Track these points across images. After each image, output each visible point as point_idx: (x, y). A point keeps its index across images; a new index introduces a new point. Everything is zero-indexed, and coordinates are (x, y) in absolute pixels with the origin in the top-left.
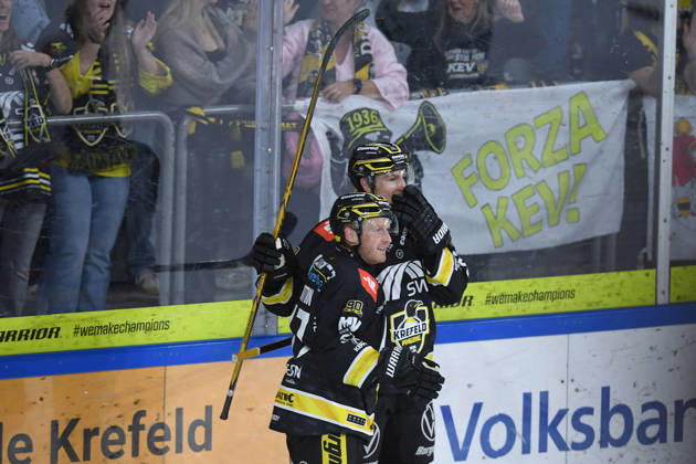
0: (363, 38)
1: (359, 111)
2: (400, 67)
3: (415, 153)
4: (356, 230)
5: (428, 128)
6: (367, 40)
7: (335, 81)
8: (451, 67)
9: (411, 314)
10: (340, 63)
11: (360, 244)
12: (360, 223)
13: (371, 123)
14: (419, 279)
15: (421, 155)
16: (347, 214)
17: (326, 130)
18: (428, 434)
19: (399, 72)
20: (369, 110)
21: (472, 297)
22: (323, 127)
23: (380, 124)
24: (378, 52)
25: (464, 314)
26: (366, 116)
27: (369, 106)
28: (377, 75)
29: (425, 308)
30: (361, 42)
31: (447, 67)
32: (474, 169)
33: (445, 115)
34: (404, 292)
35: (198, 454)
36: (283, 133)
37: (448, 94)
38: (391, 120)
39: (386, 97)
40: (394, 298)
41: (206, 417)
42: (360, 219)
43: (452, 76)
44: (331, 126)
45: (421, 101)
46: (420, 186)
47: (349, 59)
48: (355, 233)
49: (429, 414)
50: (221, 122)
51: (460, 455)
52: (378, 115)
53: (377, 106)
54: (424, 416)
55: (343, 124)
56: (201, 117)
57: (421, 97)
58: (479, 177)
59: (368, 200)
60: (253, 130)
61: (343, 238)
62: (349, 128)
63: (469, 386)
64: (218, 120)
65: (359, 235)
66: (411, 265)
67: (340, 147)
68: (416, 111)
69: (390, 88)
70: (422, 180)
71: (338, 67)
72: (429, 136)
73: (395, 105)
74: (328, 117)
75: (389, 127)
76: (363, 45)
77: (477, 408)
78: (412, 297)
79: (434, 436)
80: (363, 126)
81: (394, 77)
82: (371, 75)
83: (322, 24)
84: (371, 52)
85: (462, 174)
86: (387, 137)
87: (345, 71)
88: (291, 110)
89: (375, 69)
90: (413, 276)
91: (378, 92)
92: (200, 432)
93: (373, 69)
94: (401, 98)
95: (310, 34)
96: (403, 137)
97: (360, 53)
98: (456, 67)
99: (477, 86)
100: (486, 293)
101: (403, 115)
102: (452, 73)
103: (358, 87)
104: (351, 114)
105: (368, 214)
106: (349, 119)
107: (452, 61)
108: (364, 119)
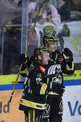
0: (49, 7)
1: (48, 26)
2: (59, 15)
3: (62, 37)
4: (41, 56)
5: (66, 31)
6: (50, 8)
7: (42, 19)
8: (72, 15)
9: (57, 78)
10: (43, 14)
11: (42, 60)
12: (42, 54)
13: (51, 29)
14: (60, 69)
15: (64, 38)
16: (39, 52)
17: (39, 31)
18: (61, 109)
19: (59, 16)
20: (51, 26)
21: (76, 74)
22: (38, 30)
23: (53, 30)
24: (53, 11)
25: (74, 78)
26: (50, 28)
27: (51, 25)
28: (53, 17)
29: (61, 76)
30: (49, 8)
31: (70, 15)
32: (77, 41)
33: (70, 28)
34: (56, 72)
35: (6, 114)
36: (29, 32)
37: (71, 22)
38: (56, 29)
39: (55, 23)
40: (53, 74)
41: (8, 104)
42: (42, 53)
43: (72, 18)
44: (41, 30)
45: (64, 24)
46: (63, 46)
47: (45, 13)
48: (41, 57)
49: (62, 103)
50: (13, 29)
51: (73, 114)
52: (53, 27)
53: (53, 25)
54: (60, 104)
55: (44, 30)
56: (8, 27)
57: (64, 23)
58: (78, 43)
59: (44, 48)
60: (21, 31)
61: (38, 58)
62: (45, 30)
63: (75, 97)
64: (12, 28)
65: (42, 58)
66: (58, 65)
67: (43, 35)
68: (63, 26)
69: (56, 20)
70: (64, 44)
71: (43, 15)
72: (66, 33)
73: (57, 25)
74: (40, 28)
75: (56, 30)
76: (49, 9)
77: (77, 102)
78: (58, 74)
79: (63, 109)
80: (49, 30)
81: (57, 18)
82: (51, 17)
83: (39, 4)
84: (51, 11)
85: (74, 43)
86: (55, 33)
87: (44, 16)
88: (31, 26)
89: (52, 15)
90: (58, 68)
91: (53, 22)
92: (6, 108)
93: (51, 15)
94: (59, 23)
95: (36, 6)
96: (59, 33)
97: (48, 11)
98: (73, 16)
99: (78, 20)
100: (80, 73)
101: (59, 27)
102: (72, 17)
103: (48, 20)
104: (46, 27)
105: (44, 52)
106: (45, 28)
107: (72, 14)
108: (49, 28)
